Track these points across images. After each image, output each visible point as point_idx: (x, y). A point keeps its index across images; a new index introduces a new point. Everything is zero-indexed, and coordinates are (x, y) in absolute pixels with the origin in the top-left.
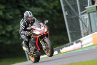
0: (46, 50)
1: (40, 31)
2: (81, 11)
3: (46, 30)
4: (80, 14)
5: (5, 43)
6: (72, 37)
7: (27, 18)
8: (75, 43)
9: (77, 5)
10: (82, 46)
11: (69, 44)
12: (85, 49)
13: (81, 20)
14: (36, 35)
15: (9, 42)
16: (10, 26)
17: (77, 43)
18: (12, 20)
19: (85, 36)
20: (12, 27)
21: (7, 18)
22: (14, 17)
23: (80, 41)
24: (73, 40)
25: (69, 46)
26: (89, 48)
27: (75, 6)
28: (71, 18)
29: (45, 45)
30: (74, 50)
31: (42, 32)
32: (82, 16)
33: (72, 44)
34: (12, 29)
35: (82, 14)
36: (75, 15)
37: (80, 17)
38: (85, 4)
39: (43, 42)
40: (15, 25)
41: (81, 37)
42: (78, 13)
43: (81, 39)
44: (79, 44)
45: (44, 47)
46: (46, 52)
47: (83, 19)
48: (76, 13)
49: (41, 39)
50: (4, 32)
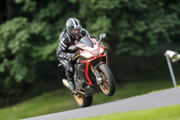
1: (91, 52)
5: (133, 53)
7: (71, 30)
14: (86, 59)
15: (140, 52)
16: (142, 23)
18: (146, 11)
20: (147, 24)
21: (136, 7)
22: (149, 6)
29: (101, 76)
31: (96, 53)
34: (146, 27)
39: (97, 71)
40: (152, 22)
45: (99, 79)
46: (102, 87)
49: (94, 66)
50: (130, 34)
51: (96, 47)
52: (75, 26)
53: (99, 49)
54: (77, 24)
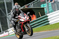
0: (28, 31)
1: (24, 19)
2: (8, 13)
3: (28, 19)
4: (7, 15)
6: (3, 29)
7: (15, 9)
8: (4, 32)
9: (5, 9)
10: (9, 34)
11: (1, 33)
12: (10, 36)
13: (8, 18)
17: (6, 32)
19: (10, 28)
23: (7, 31)
24: (3, 30)
25: (1, 34)
26: (13, 35)
27: (4, 10)
28: (2, 18)
30: (4, 36)
32: (9, 16)
33: (3, 33)
35: (9, 15)
36: (4, 15)
37: (7, 16)
38: (11, 9)
39: (26, 27)
41: (8, 29)
42: (6, 14)
43: (8, 30)
44: (7, 33)
47: (9, 18)
48: (5, 14)
49: (25, 24)
51: (26, 17)
52: (17, 8)
53: (27, 18)
54: (17, 7)
